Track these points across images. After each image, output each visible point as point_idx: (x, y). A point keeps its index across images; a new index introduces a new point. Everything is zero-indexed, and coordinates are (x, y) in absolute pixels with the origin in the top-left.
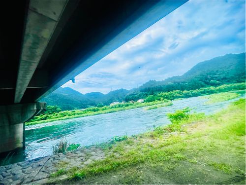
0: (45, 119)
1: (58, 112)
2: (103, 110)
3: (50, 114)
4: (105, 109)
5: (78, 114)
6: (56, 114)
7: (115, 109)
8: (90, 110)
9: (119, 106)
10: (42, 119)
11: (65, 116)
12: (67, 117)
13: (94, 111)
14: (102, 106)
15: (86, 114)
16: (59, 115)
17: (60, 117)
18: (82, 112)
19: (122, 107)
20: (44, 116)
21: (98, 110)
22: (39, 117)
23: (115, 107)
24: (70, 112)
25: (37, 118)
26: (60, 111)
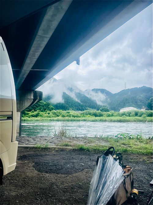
0: (37, 116)
1: (51, 111)
2: (109, 116)
3: (42, 111)
4: (112, 115)
5: (73, 116)
6: (48, 112)
7: (128, 118)
8: (90, 114)
9: (136, 114)
10: (33, 116)
11: (58, 116)
12: (60, 118)
13: (96, 115)
14: (107, 110)
15: (84, 118)
16: (51, 114)
17: (53, 117)
18: (79, 115)
19: (140, 116)
20: (35, 113)
21: (101, 115)
22: (30, 113)
23: (129, 114)
24: (64, 112)
25: (28, 114)
26: (53, 109)
